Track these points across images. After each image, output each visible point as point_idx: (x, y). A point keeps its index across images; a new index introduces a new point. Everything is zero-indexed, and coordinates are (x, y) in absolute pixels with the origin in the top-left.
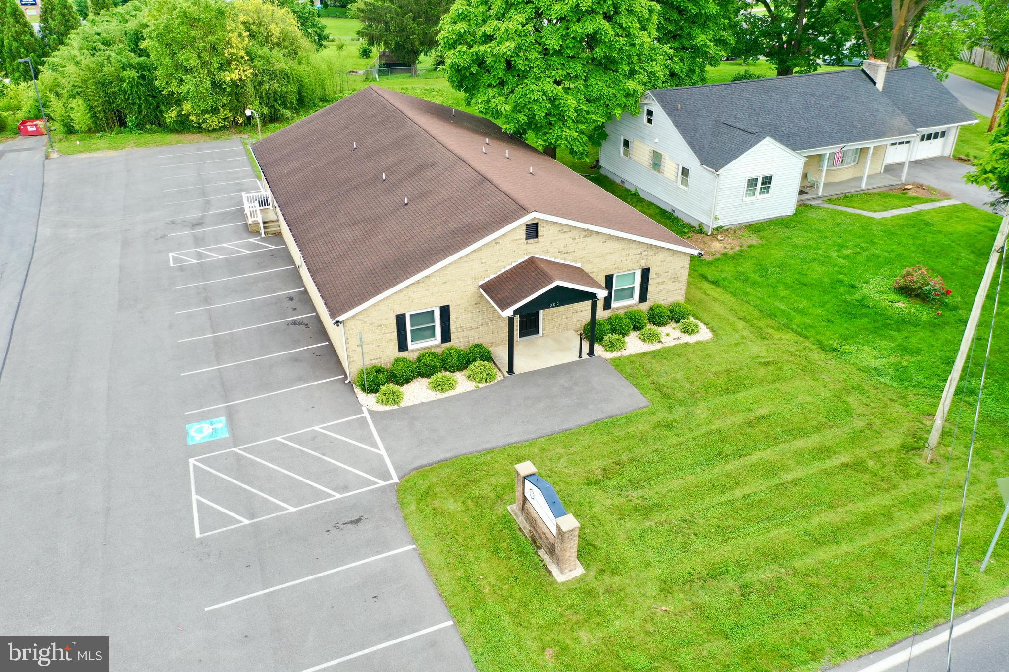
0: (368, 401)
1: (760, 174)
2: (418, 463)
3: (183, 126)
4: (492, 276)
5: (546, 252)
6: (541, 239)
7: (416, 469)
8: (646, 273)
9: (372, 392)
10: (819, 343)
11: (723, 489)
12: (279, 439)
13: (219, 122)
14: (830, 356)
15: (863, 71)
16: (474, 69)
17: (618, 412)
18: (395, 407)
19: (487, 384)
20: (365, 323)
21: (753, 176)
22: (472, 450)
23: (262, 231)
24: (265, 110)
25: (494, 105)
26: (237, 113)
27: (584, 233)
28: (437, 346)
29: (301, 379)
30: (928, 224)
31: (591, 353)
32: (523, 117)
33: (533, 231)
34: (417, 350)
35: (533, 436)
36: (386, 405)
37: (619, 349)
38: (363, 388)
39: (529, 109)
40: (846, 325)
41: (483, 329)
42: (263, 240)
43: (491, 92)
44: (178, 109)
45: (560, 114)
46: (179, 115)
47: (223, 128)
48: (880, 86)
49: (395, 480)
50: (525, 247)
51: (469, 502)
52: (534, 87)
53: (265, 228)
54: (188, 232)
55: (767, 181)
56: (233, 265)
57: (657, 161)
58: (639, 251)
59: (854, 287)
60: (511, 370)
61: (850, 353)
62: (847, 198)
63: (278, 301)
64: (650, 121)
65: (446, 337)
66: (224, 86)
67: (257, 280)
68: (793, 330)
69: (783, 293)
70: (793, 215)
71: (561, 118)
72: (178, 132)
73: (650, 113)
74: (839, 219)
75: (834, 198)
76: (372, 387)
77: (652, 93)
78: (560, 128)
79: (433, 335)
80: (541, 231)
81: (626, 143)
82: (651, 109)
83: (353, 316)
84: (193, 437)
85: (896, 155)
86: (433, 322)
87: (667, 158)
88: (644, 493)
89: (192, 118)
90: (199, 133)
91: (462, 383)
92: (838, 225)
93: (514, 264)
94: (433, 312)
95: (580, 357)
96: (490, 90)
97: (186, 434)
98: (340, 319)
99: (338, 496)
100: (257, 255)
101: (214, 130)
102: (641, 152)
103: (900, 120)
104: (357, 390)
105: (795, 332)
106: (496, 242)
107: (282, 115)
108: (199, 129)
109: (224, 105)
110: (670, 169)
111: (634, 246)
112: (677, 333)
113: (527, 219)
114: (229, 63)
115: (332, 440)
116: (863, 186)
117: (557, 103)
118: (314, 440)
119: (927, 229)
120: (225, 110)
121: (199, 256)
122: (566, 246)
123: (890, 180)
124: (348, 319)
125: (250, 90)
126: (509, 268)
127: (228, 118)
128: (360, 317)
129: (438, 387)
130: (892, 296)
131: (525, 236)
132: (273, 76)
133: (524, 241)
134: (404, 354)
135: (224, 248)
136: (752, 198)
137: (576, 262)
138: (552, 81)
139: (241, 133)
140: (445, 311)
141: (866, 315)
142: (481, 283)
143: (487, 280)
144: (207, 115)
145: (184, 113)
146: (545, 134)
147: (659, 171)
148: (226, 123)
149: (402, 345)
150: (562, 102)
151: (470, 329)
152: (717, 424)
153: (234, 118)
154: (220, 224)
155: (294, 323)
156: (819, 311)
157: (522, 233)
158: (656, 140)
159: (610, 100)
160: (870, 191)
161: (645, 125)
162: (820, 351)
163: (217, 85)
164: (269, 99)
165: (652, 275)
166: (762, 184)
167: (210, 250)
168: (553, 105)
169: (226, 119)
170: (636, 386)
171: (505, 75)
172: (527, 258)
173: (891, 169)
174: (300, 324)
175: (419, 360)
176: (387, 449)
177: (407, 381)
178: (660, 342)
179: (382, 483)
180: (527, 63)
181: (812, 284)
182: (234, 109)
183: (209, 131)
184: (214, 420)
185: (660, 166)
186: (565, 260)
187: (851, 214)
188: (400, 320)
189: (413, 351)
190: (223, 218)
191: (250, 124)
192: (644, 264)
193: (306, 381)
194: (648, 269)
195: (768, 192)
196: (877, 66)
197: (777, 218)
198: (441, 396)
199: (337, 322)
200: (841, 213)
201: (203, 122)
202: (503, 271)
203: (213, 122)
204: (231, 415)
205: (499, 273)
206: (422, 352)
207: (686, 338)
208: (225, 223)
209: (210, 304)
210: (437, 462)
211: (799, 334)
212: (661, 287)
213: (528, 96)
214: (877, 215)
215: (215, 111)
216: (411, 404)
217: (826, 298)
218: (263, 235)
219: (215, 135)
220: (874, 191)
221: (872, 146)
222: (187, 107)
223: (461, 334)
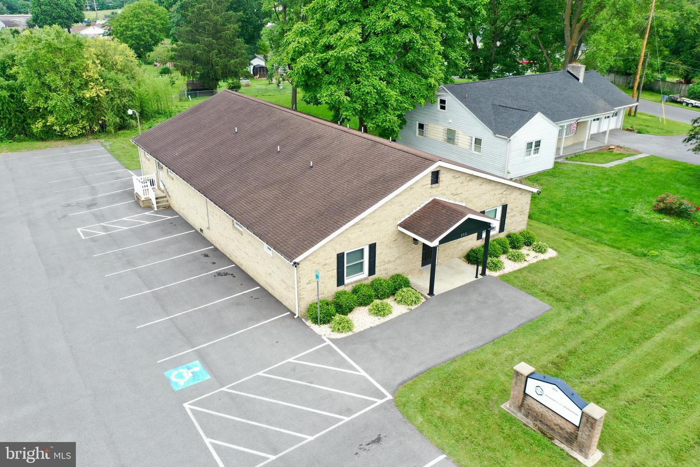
0: (323, 330)
1: (533, 139)
2: (400, 379)
3: (48, 134)
4: (407, 217)
5: (444, 194)
6: (441, 184)
7: (401, 384)
8: (505, 208)
9: (324, 323)
10: (630, 251)
11: (655, 366)
12: (260, 373)
13: (78, 131)
14: (644, 259)
15: (568, 72)
16: (320, 71)
17: (534, 317)
18: (350, 333)
19: (416, 306)
20: (314, 263)
21: (530, 141)
22: (439, 361)
23: (155, 205)
24: (118, 120)
25: (337, 97)
26: (93, 123)
27: (468, 178)
28: (365, 279)
29: (251, 320)
30: (642, 169)
31: (483, 273)
32: (358, 106)
33: (435, 177)
34: (351, 283)
35: (481, 343)
36: (342, 332)
37: (500, 269)
38: (315, 321)
39: (362, 100)
40: (640, 238)
41: (398, 261)
42: (156, 212)
43: (333, 88)
44: (44, 121)
45: (384, 103)
46: (45, 126)
47: (81, 136)
48: (581, 81)
49: (389, 397)
50: (430, 191)
51: (465, 407)
52: (366, 83)
53: (157, 203)
54: (85, 212)
55: (538, 144)
56: (140, 233)
57: (451, 136)
58: (501, 191)
59: (627, 211)
60: (431, 293)
61: (657, 256)
62: (577, 156)
63: (195, 258)
64: (443, 108)
65: (372, 271)
66: (84, 101)
67: (167, 244)
68: (605, 244)
69: (581, 220)
70: (553, 168)
71: (386, 106)
72: (42, 140)
73: (443, 102)
74: (584, 169)
75: (569, 157)
76: (325, 319)
77: (445, 87)
78: (384, 113)
79: (361, 270)
80: (442, 177)
81: (421, 126)
82: (443, 98)
83: (305, 258)
84: (176, 384)
85: (594, 128)
86: (362, 258)
87: (460, 133)
88: (599, 377)
89: (57, 128)
90: (61, 140)
91: (397, 309)
92: (586, 173)
93: (422, 206)
94: (362, 250)
95: (476, 277)
96: (331, 86)
97: (168, 381)
98: (297, 260)
99: (347, 419)
100: (158, 224)
101: (74, 137)
102: (436, 132)
103: (601, 103)
104: (309, 323)
105: (609, 245)
106: (411, 188)
107: (129, 123)
108: (62, 136)
109: (83, 117)
110: (463, 140)
111: (498, 187)
112: (533, 254)
113: (433, 168)
114: (86, 84)
115: (312, 369)
116: (585, 148)
117: (382, 95)
118: (293, 370)
119: (643, 172)
120: (83, 121)
121: (105, 229)
122: (457, 189)
123: (595, 145)
124: (302, 261)
125: (105, 104)
126: (418, 209)
127: (85, 127)
128: (310, 258)
129: (380, 312)
130: (657, 216)
131: (430, 182)
132: (122, 93)
133: (430, 186)
134: (341, 288)
135: (125, 221)
136: (529, 157)
137: (462, 202)
138: (377, 78)
139: (97, 138)
140: (373, 248)
141: (648, 230)
142: (399, 222)
143: (403, 220)
144: (68, 125)
145: (48, 124)
146: (373, 119)
147: (453, 143)
148: (84, 131)
149: (340, 281)
150: (386, 94)
151: (389, 262)
152: (612, 317)
153: (90, 127)
154: (112, 203)
155: (219, 274)
156: (614, 230)
157: (429, 179)
158: (450, 121)
159: (416, 93)
160: (588, 152)
161: (438, 111)
162: (636, 257)
163: (79, 102)
164: (119, 111)
165: (508, 210)
166: (535, 147)
167: (113, 223)
168: (380, 96)
169: (84, 128)
170: (532, 294)
171: (342, 75)
172: (431, 200)
173: (593, 137)
174: (226, 274)
175: (355, 291)
176: (366, 371)
177: (351, 310)
178: (525, 260)
179: (380, 402)
180: (359, 65)
181: (598, 212)
182: (91, 120)
183: (70, 138)
184: (189, 365)
185: (454, 140)
186: (455, 200)
187: (589, 166)
188: (340, 257)
189: (348, 285)
190: (112, 199)
191: (103, 131)
192: (504, 202)
193: (258, 321)
194: (506, 205)
195: (538, 153)
196: (579, 68)
197: (544, 171)
198: (383, 320)
199: (295, 263)
200: (581, 165)
201: (65, 131)
202: (415, 211)
203: (74, 130)
204: (202, 357)
205: (411, 213)
206: (354, 285)
207: (541, 257)
208: (116, 202)
209: (134, 266)
210: (417, 376)
211: (612, 246)
212: (513, 219)
213: (362, 90)
214: (607, 165)
215: (75, 122)
216: (362, 329)
217: (614, 220)
218: (156, 209)
219: (75, 141)
220: (591, 151)
221: (590, 119)
222: (51, 119)
223: (382, 267)
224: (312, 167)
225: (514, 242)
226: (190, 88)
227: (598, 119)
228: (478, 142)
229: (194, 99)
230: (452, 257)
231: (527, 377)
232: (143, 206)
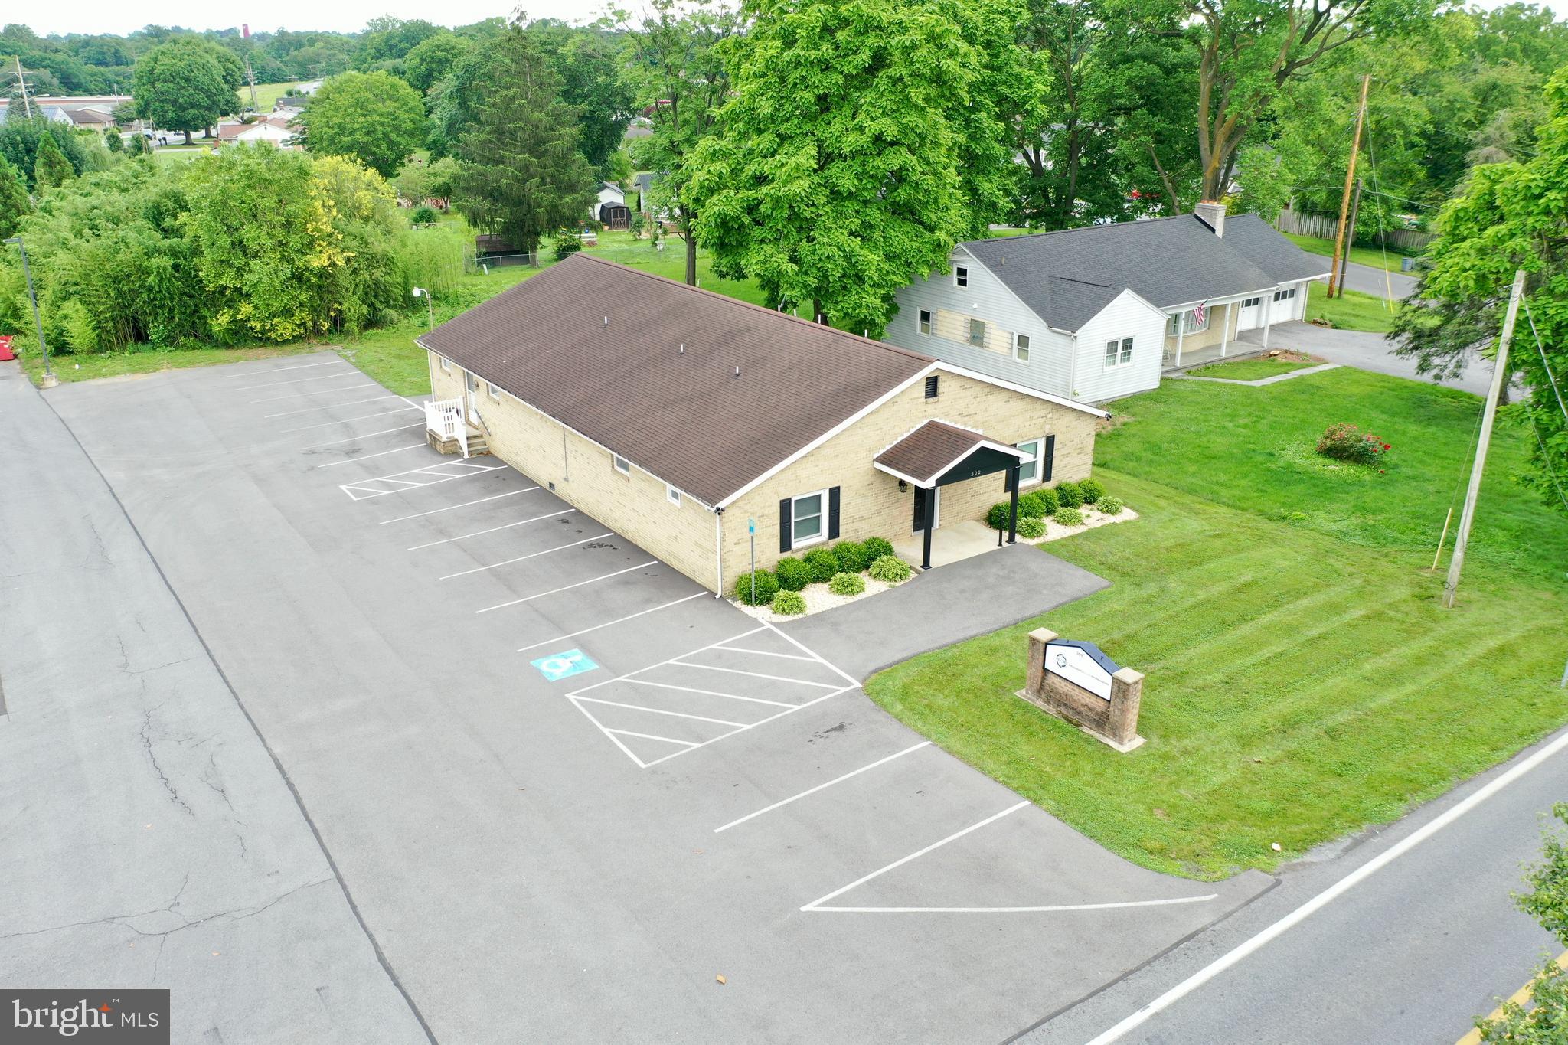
0: (762, 613)
1: (1120, 336)
2: (873, 666)
3: (240, 336)
4: (888, 447)
5: (946, 414)
6: (941, 397)
7: (875, 671)
8: (1050, 441)
9: (762, 603)
10: (1261, 513)
11: (1250, 651)
12: (671, 662)
13: (293, 330)
14: (1282, 524)
15: (1196, 217)
16: (746, 220)
17: (1081, 594)
18: (801, 616)
19: (902, 582)
20: (746, 512)
21: (1112, 338)
22: (931, 646)
23: (465, 450)
24: (365, 309)
25: (776, 265)
26: (318, 316)
27: (987, 390)
28: (824, 543)
29: (648, 601)
30: (1318, 388)
31: (1011, 540)
32: (812, 279)
33: (932, 387)
34: (802, 549)
35: (996, 627)
36: (788, 614)
37: (1039, 534)
38: (748, 599)
39: (819, 270)
40: (1283, 493)
41: (875, 519)
42: (468, 461)
43: (768, 249)
44: (231, 312)
45: (856, 275)
46: (234, 321)
47: (297, 339)
48: (1219, 233)
49: (857, 685)
50: (923, 407)
51: (964, 695)
52: (825, 240)
53: (469, 446)
54: (345, 461)
55: (1128, 344)
56: (449, 491)
57: (977, 333)
58: (1043, 413)
59: (1271, 455)
60: (926, 563)
61: (1303, 519)
62: (1207, 368)
63: (547, 525)
64: (962, 282)
65: (834, 532)
66: (307, 275)
67: (498, 506)
68: (1224, 504)
69: (1192, 469)
70: (1159, 388)
71: (860, 279)
72: (227, 346)
73: (962, 272)
74: (1214, 390)
75: (1193, 369)
76: (763, 597)
77: (966, 246)
78: (858, 293)
79: (818, 529)
80: (943, 386)
81: (925, 316)
82: (963, 266)
83: (734, 503)
84: (551, 674)
85: (1247, 319)
86: (819, 511)
87: (993, 326)
88: (1162, 663)
89: (256, 325)
90: (261, 347)
91: (871, 586)
92: (1216, 395)
93: (912, 431)
94: (819, 497)
95: (1000, 545)
96: (764, 246)
97: (538, 673)
98: (721, 505)
99: (796, 708)
100: (475, 479)
101: (285, 342)
102: (951, 325)
103: (1254, 273)
104: (739, 604)
105: (1229, 506)
106: (893, 401)
107: (384, 317)
108: (263, 340)
109: (301, 305)
110: (999, 340)
111: (1038, 406)
112: (1098, 514)
113: (927, 371)
114: (311, 245)
115: (746, 656)
116: (1224, 355)
117: (853, 260)
118: (719, 656)
119: (1319, 393)
120: (301, 311)
121: (387, 486)
122: (967, 407)
123: (1246, 348)
124: (728, 507)
125: (344, 280)
126: (906, 435)
127: (305, 323)
128: (740, 504)
129: (845, 589)
130: (1321, 460)
131: (924, 394)
132: (373, 261)
133: (923, 400)
134: (787, 555)
135: (418, 475)
136: (1112, 367)
137: (977, 427)
138: (845, 232)
139: (327, 344)
140: (835, 493)
141: (1301, 481)
142: (876, 456)
143: (882, 452)
144: (276, 320)
145: (239, 317)
146: (836, 303)
147: (981, 345)
148: (303, 331)
149: (785, 545)
150: (861, 258)
151: (861, 519)
152: (1202, 595)
153: (315, 324)
154: (388, 448)
155: (591, 545)
156: (1243, 482)
157: (922, 390)
158: (975, 306)
159: (913, 257)
160: (1231, 361)
161: (955, 288)
162: (1268, 521)
163: (298, 277)
164: (366, 293)
165: (1056, 445)
166: (1123, 349)
167: (398, 478)
168: (850, 262)
169: (303, 324)
170: (1085, 567)
171: (784, 226)
172: (925, 422)
173: (1243, 336)
174: (601, 546)
175: (808, 559)
176: (825, 657)
177: (801, 586)
178: (1083, 524)
179: (843, 690)
180: (813, 209)
181: (1222, 457)
182: (315, 310)
183: (277, 343)
184: (566, 653)
185: (982, 339)
186: (965, 425)
187: (1224, 384)
188: (785, 505)
189: (797, 551)
190: (385, 442)
191: (337, 330)
192: (1048, 430)
193: (660, 603)
194: (1053, 437)
195: (1129, 359)
196: (1215, 209)
197: (1142, 393)
198: (850, 599)
199: (718, 509)
200: (1212, 384)
201: (270, 331)
202: (900, 439)
203: (286, 328)
204: (583, 645)
205: (895, 443)
206: (806, 552)
207: (1110, 519)
208: (395, 447)
209: (450, 537)
210: (897, 663)
211: (1233, 507)
212: (1066, 460)
213: (818, 252)
214: (1257, 383)
215: (287, 313)
216: (819, 611)
217: (1245, 469)
218: (466, 456)
219: (287, 348)
220: (1236, 360)
221: (1230, 302)
222: (245, 309)
223: (850, 527)
224: (738, 375)
225: (1068, 499)
226: (484, 250)
227: (1256, 301)
228: (1023, 341)
229: (491, 271)
230: (963, 518)
231: (1046, 644)
232: (443, 452)
